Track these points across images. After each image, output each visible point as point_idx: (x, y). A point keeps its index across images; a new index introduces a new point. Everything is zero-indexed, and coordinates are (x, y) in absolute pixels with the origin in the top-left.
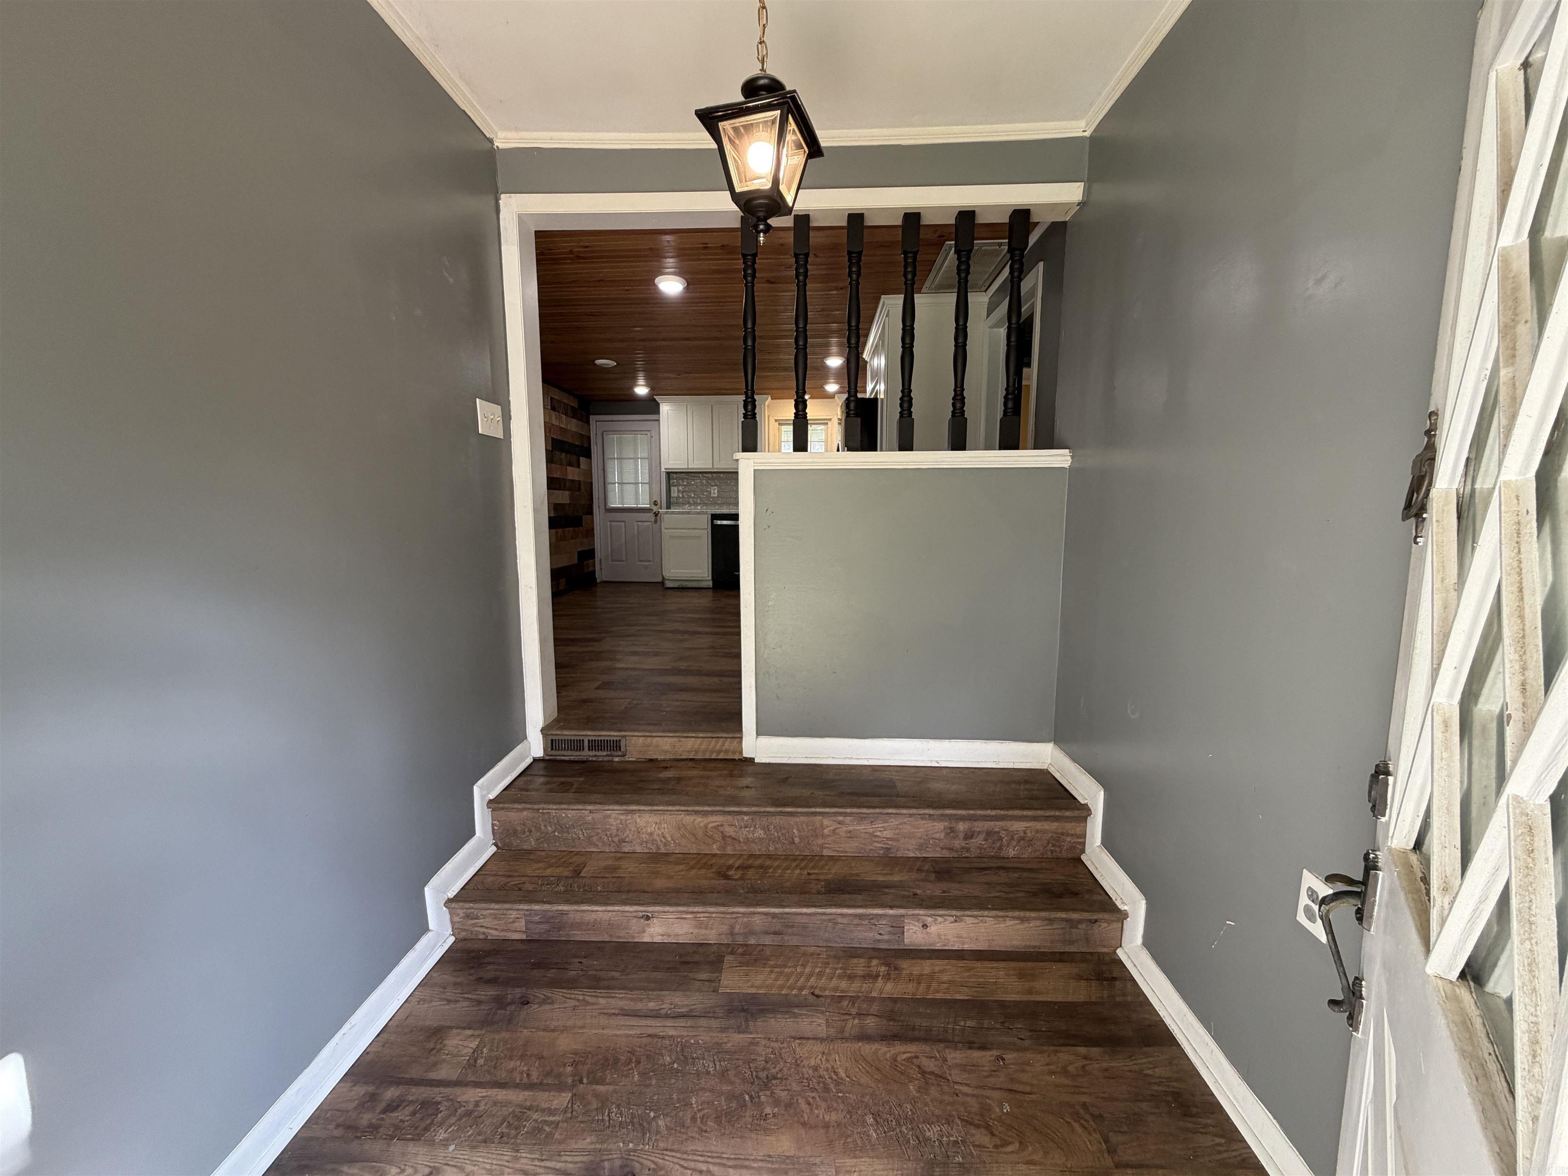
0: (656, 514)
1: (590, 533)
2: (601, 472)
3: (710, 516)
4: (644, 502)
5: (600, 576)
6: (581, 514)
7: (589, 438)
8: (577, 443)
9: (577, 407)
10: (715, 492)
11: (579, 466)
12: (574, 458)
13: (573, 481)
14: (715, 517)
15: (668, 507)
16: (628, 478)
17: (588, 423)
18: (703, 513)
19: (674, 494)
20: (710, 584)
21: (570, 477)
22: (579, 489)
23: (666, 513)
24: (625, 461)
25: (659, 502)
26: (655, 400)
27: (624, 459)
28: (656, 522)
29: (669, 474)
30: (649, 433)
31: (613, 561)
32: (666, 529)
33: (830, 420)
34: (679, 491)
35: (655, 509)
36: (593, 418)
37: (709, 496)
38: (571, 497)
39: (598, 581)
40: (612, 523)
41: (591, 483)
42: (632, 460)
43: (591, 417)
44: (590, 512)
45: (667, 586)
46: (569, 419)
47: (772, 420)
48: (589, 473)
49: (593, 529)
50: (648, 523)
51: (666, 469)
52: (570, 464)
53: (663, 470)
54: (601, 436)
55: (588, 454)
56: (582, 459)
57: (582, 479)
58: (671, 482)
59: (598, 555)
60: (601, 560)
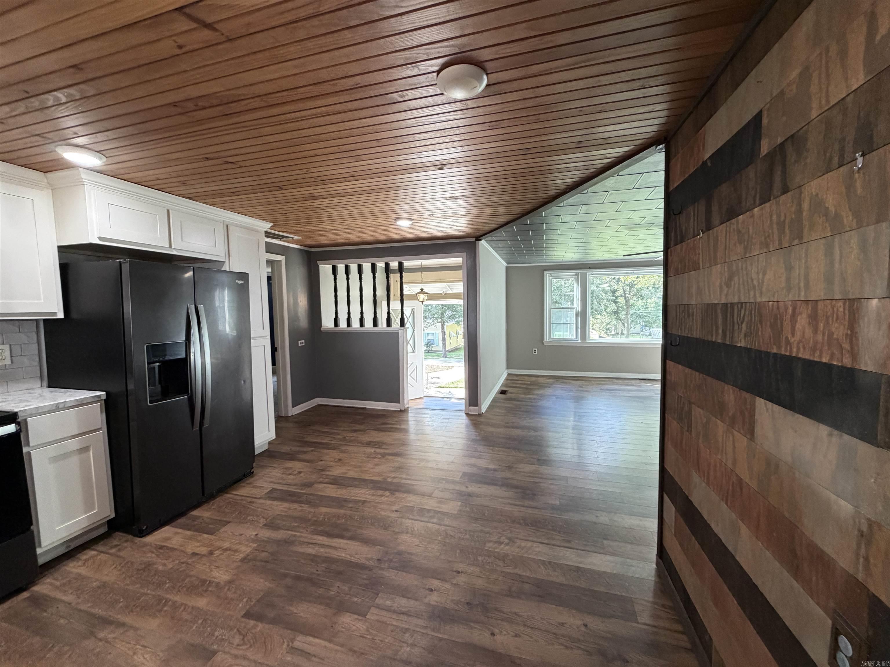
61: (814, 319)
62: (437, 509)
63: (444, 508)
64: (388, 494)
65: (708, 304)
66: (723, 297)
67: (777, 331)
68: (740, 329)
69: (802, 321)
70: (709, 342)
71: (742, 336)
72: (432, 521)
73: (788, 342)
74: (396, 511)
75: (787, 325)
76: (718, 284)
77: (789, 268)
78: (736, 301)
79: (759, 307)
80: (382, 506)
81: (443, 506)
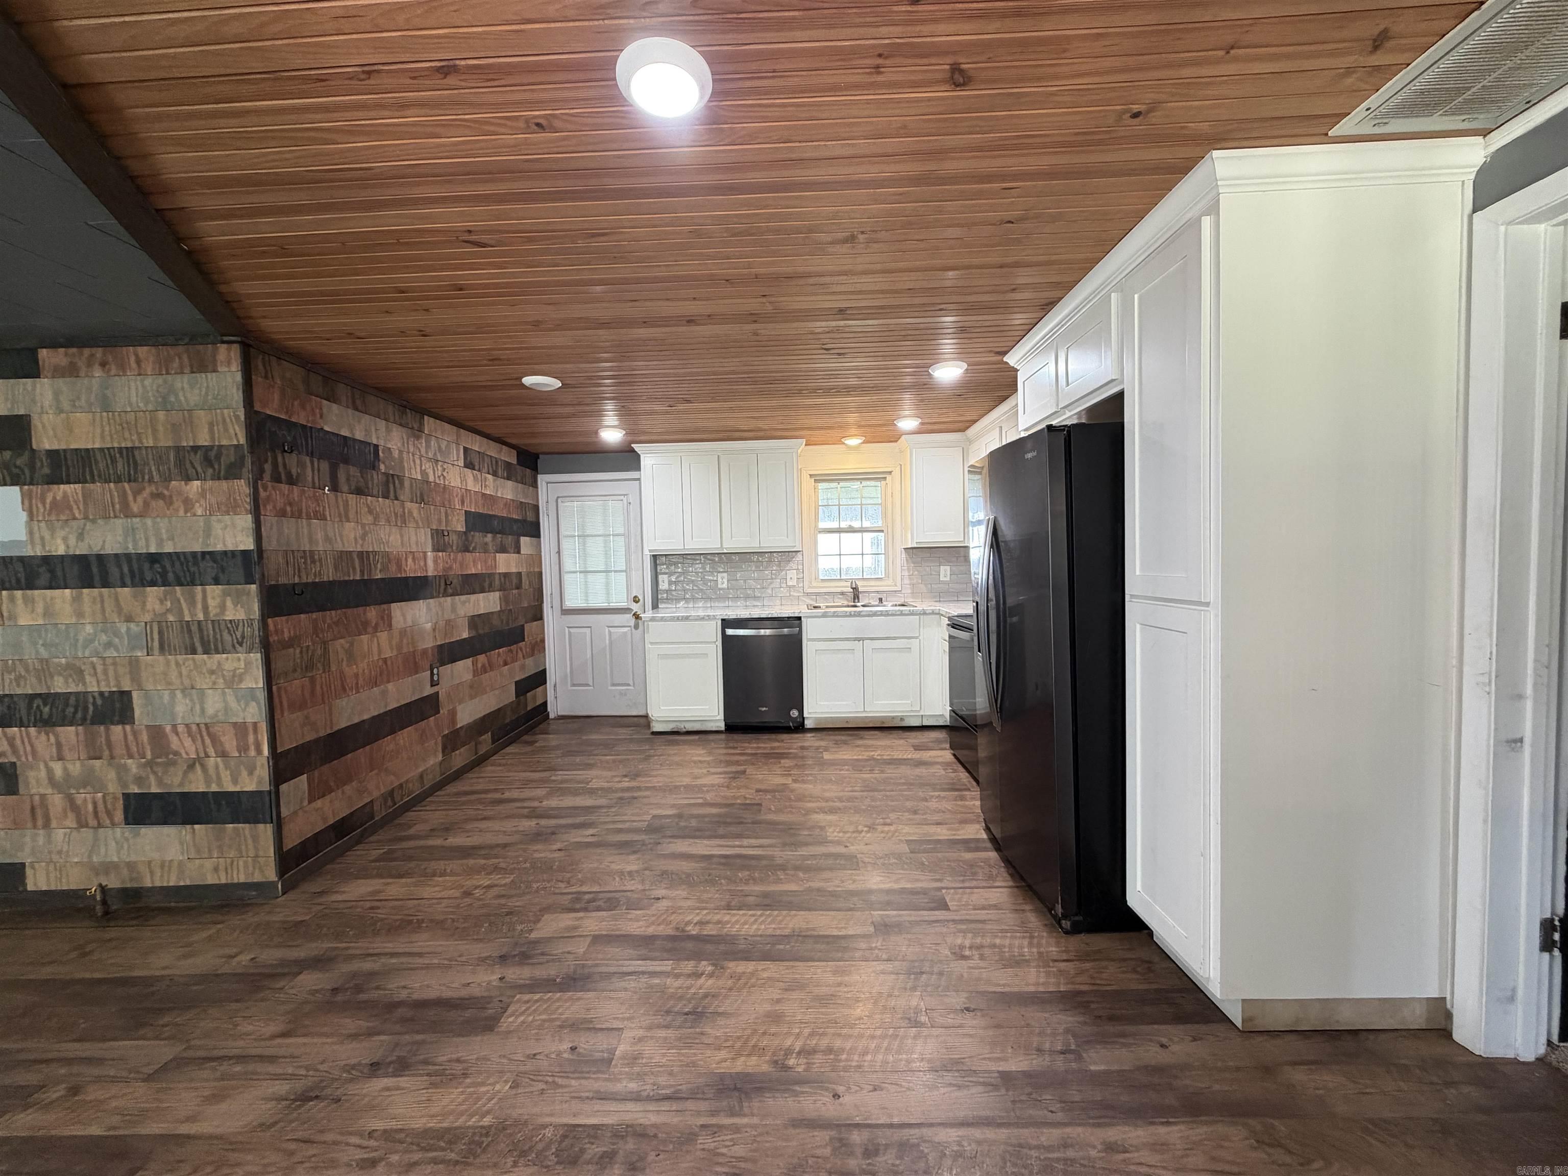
0: (637, 616)
1: (539, 646)
2: (555, 557)
3: (720, 622)
4: (620, 599)
5: (554, 710)
6: (521, 621)
7: (536, 508)
8: (515, 516)
9: (514, 461)
10: (723, 581)
11: (519, 552)
12: (510, 539)
13: (506, 575)
14: (726, 623)
15: (655, 606)
16: (596, 562)
17: (535, 484)
18: (709, 618)
19: (664, 585)
20: (722, 726)
21: (502, 569)
22: (518, 587)
23: (653, 619)
24: (588, 539)
25: (641, 598)
26: (633, 451)
27: (588, 536)
28: (636, 627)
29: (655, 557)
30: (625, 499)
31: (574, 685)
32: (652, 643)
33: (890, 473)
34: (670, 583)
35: (635, 607)
36: (542, 479)
37: (715, 588)
38: (505, 600)
39: (552, 716)
40: (572, 630)
41: (540, 574)
42: (601, 538)
43: (540, 477)
44: (537, 615)
45: (655, 730)
46: (500, 481)
47: (805, 476)
48: (537, 559)
49: (543, 641)
50: (626, 629)
51: (650, 551)
52: (503, 550)
53: (646, 552)
54: (555, 504)
55: (534, 530)
56: (524, 541)
57: (523, 570)
58: (659, 568)
59: (551, 678)
60: (555, 686)
61: (414, 559)
62: (581, 914)
63: (566, 920)
64: (689, 928)
65: (342, 552)
66: (359, 546)
67: (399, 567)
68: (376, 568)
69: (410, 560)
70: (346, 582)
71: (378, 571)
72: (591, 896)
73: (405, 571)
74: (659, 899)
75: (404, 562)
76: (352, 536)
77: (402, 536)
78: (371, 550)
79: (387, 554)
80: (689, 903)
81: (570, 923)
